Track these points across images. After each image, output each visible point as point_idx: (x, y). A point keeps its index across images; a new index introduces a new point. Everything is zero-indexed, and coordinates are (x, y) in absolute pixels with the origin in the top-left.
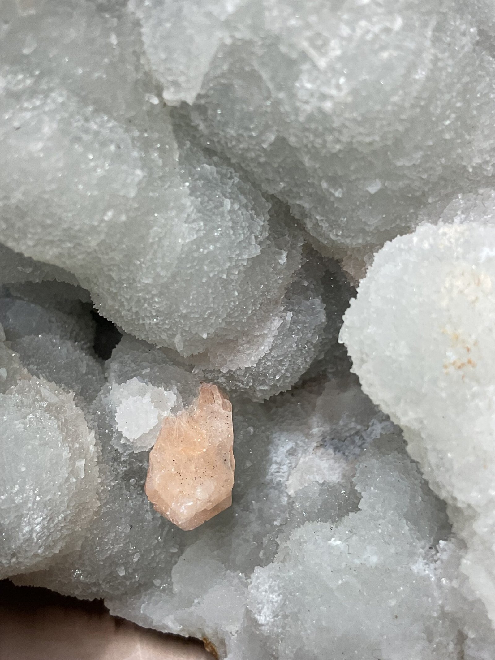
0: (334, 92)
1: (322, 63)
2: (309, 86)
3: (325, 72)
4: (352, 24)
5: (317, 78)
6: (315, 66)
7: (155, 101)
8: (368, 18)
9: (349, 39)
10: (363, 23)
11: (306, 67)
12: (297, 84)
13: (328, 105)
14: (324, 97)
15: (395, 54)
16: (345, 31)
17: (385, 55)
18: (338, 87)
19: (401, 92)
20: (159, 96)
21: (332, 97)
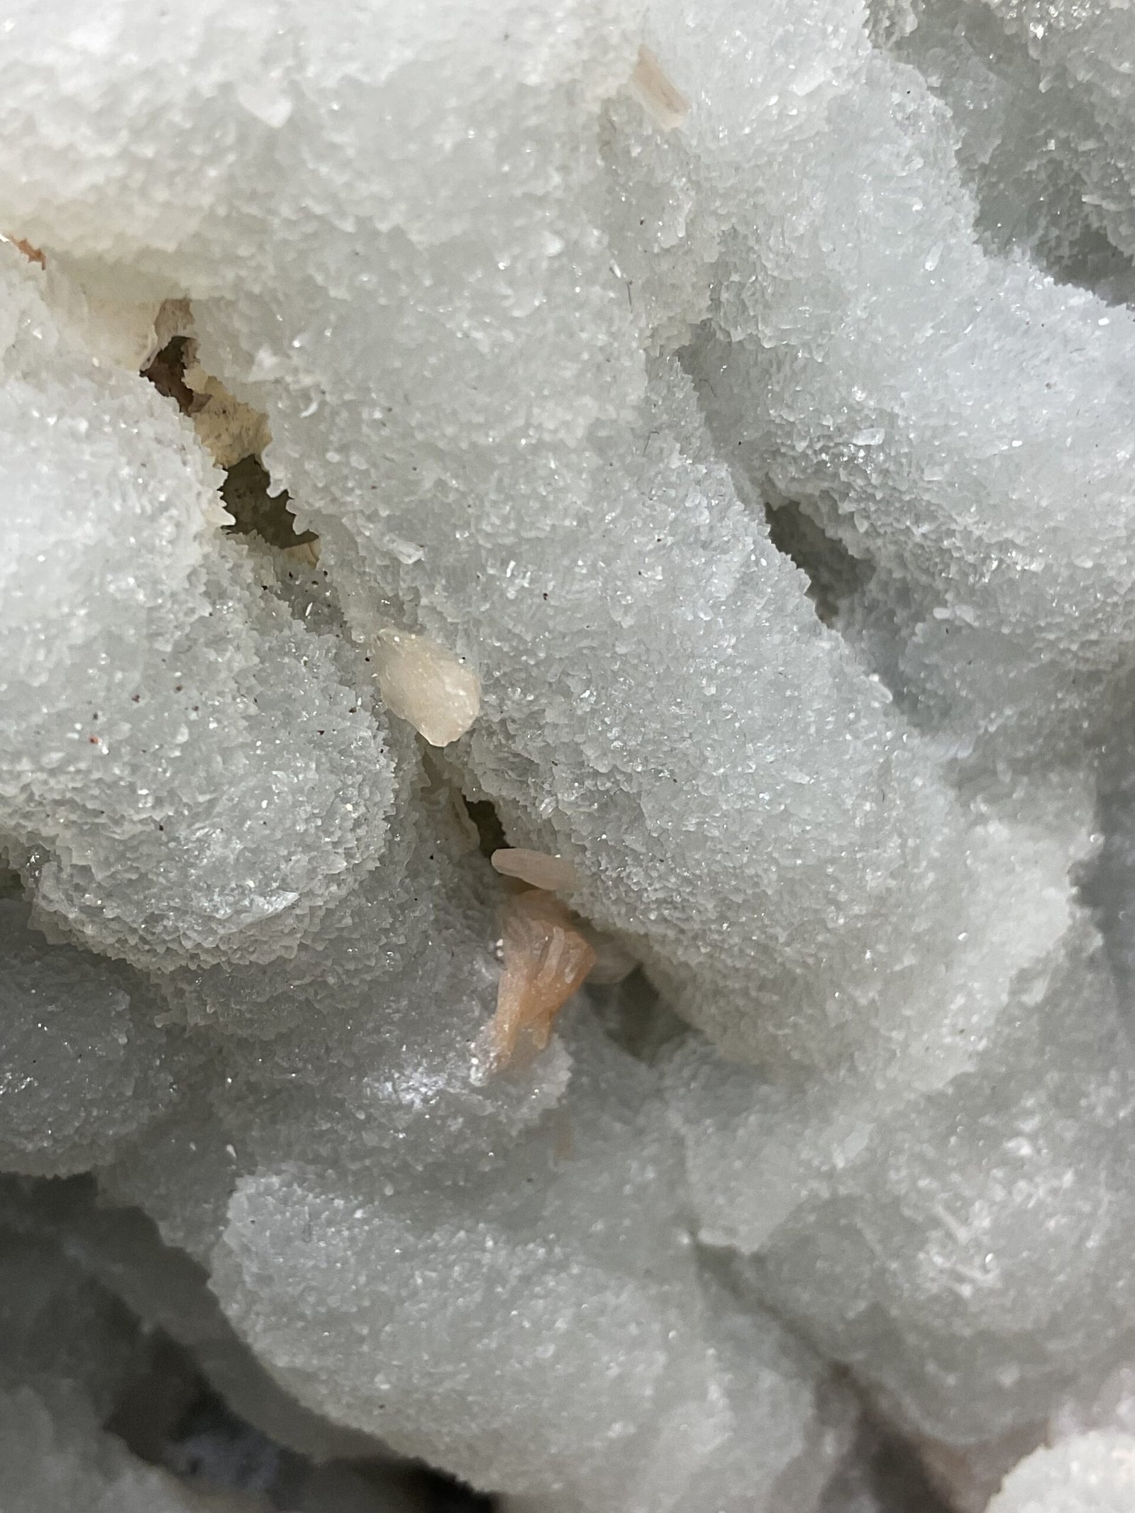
0: (977, 1275)
1: (962, 1234)
2: (938, 1260)
3: (966, 1248)
4: (1009, 1185)
5: (952, 1252)
6: (950, 1235)
7: (685, 1240)
8: (1030, 1178)
9: (1003, 1205)
10: (1022, 1184)
11: (935, 1234)
12: (921, 1256)
13: (966, 1291)
14: (961, 1279)
15: (1064, 1221)
16: (999, 1194)
17: (1052, 1224)
18: (985, 1269)
19: (1069, 1269)
20: (693, 1234)
21: (972, 1281)
